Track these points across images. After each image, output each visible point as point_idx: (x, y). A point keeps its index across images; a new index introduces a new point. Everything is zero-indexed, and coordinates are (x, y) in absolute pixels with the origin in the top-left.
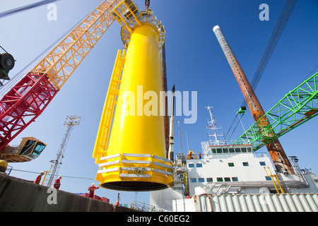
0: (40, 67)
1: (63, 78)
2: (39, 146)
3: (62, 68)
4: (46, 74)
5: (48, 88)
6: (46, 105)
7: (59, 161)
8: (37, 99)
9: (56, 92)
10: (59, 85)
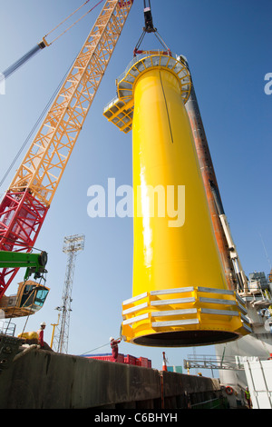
0: (18, 179)
1: (50, 188)
2: (40, 292)
3: (46, 173)
4: (29, 189)
5: (34, 207)
6: (37, 233)
7: (67, 308)
8: (25, 226)
9: (46, 210)
10: (48, 199)
